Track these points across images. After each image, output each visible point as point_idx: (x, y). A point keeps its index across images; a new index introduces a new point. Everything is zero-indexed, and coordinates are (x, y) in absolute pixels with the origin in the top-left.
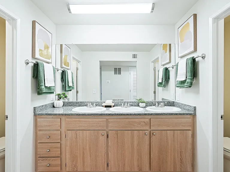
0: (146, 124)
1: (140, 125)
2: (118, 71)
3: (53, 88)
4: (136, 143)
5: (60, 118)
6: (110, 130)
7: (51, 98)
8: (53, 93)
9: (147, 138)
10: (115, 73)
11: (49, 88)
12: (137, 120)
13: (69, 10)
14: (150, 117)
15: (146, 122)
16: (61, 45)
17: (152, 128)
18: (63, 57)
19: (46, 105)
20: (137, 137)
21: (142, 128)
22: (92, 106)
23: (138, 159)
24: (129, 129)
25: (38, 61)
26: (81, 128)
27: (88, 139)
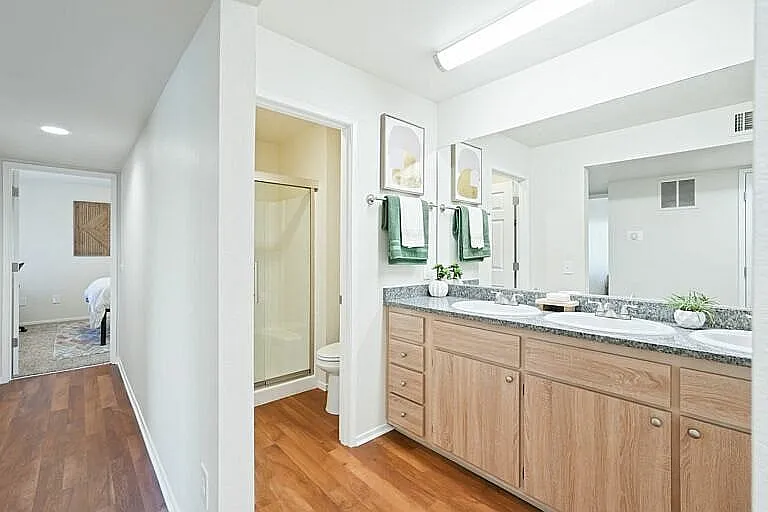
0: (658, 385)
1: (631, 380)
2: (678, 191)
3: (423, 250)
4: (613, 440)
5: (424, 319)
6: (532, 374)
7: (423, 274)
8: (424, 261)
9: (662, 436)
10: (667, 201)
11: (414, 250)
12: (621, 362)
13: (438, 63)
14: (677, 361)
15: (655, 376)
16: (453, 147)
17: (687, 408)
18: (458, 175)
19: (409, 289)
20: (618, 419)
21: (638, 396)
22: (506, 301)
23: (623, 501)
24: (590, 385)
25: (389, 194)
26: (460, 350)
27: (474, 380)
